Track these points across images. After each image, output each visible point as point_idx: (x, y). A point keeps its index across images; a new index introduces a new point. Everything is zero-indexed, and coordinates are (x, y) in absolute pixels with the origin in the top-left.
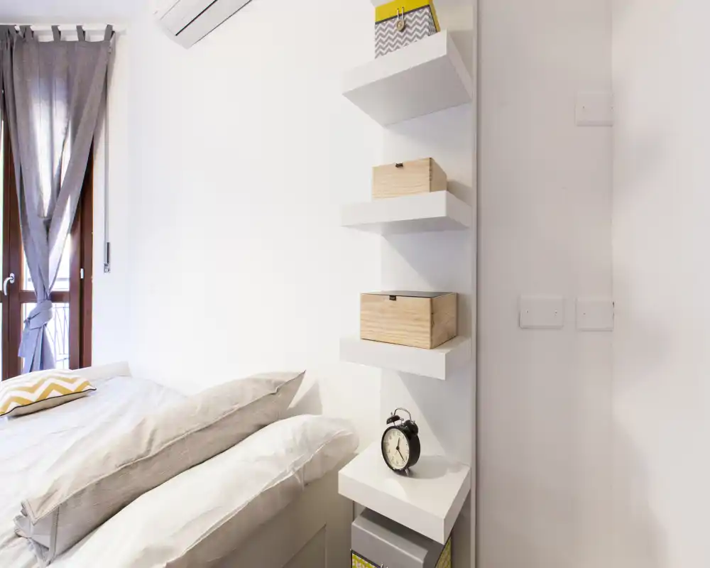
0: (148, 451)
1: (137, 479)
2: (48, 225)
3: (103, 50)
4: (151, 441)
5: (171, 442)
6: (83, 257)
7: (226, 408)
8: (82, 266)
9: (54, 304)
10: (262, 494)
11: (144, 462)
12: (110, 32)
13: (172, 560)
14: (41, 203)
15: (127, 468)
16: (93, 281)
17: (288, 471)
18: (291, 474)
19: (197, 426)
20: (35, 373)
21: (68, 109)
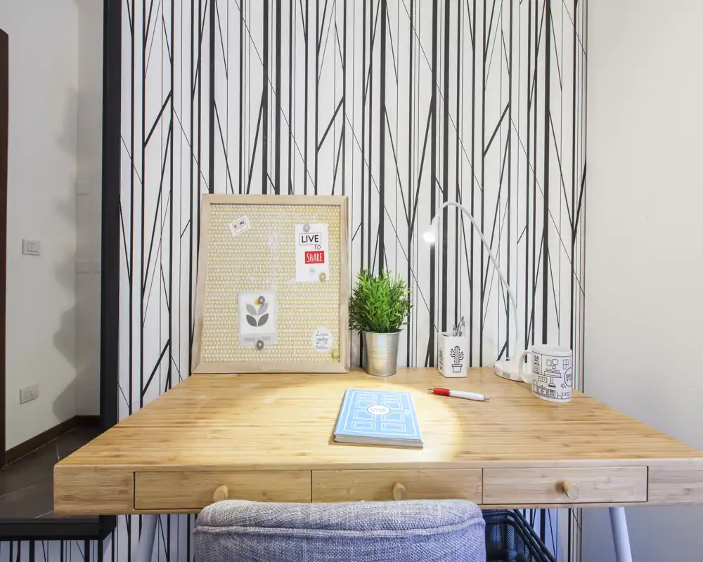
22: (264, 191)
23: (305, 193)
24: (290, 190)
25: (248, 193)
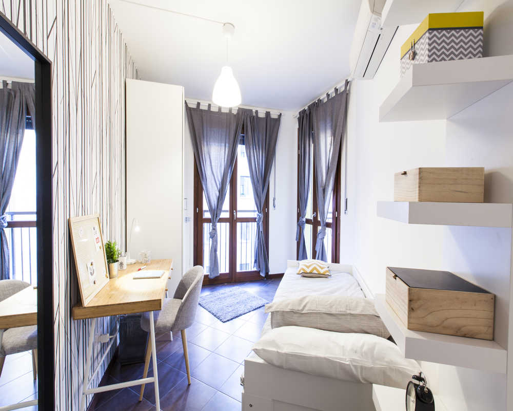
0: (302, 310)
1: (295, 318)
2: (324, 191)
3: (345, 95)
4: (305, 306)
5: (311, 311)
6: (337, 208)
7: (342, 309)
8: (337, 211)
9: (327, 228)
10: (325, 358)
11: (298, 313)
12: (347, 83)
13: (280, 351)
14: (322, 180)
15: (293, 312)
16: (341, 219)
17: (347, 360)
18: (347, 363)
19: (324, 311)
20: (318, 261)
21: (332, 131)
22: (82, 215)
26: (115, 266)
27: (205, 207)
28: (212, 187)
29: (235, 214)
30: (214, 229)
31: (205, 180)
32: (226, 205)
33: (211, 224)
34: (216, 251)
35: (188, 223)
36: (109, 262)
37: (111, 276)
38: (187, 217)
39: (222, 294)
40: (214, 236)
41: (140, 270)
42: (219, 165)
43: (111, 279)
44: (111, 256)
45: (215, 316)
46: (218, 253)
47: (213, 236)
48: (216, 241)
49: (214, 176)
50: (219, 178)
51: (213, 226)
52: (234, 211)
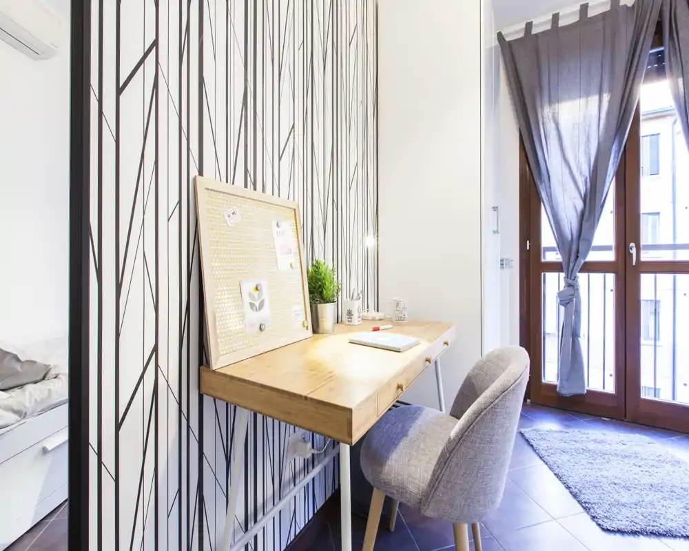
22: (246, 186)
23: (273, 194)
24: (263, 190)
25: (233, 184)
26: (327, 311)
27: (548, 238)
28: (564, 190)
29: (634, 251)
30: (572, 285)
31: (547, 181)
32: (605, 231)
33: (563, 275)
34: (575, 335)
35: (507, 271)
36: (312, 300)
37: (316, 329)
38: (504, 257)
39: (595, 441)
40: (571, 300)
41: (376, 329)
42: (583, 139)
43: (315, 335)
44: (318, 290)
45: (575, 496)
46: (582, 341)
47: (569, 300)
48: (577, 313)
49: (570, 168)
50: (583, 169)
51: (567, 277)
52: (632, 244)
